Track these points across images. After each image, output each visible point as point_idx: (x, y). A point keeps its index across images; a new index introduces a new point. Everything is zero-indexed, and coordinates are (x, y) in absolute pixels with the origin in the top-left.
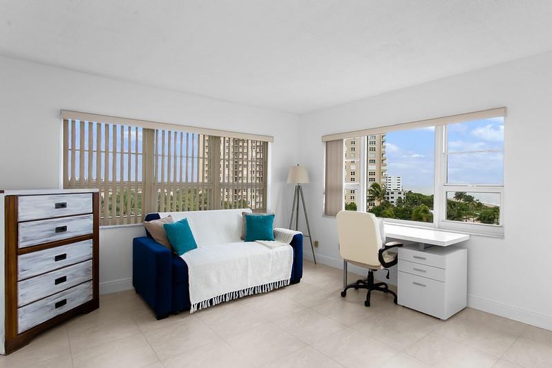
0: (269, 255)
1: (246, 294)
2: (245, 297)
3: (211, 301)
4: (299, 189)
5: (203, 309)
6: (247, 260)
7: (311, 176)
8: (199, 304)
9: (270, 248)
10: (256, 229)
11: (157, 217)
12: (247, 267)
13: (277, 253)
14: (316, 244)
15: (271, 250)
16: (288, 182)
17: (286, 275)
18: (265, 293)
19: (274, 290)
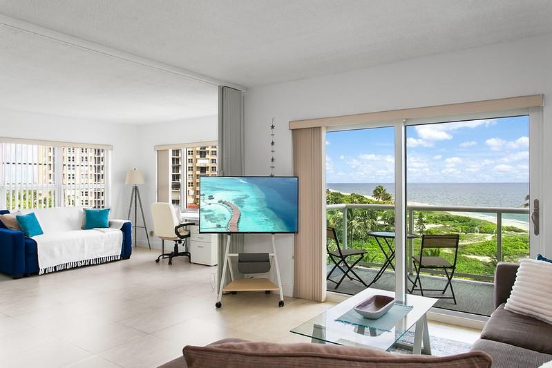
0: (102, 237)
1: (83, 264)
2: (82, 267)
3: (55, 267)
4: (136, 189)
5: (49, 273)
6: (84, 240)
7: (146, 178)
8: (45, 269)
9: (104, 232)
10: (93, 220)
11: (7, 212)
12: (84, 245)
13: (109, 236)
14: (152, 233)
15: (104, 234)
16: (126, 183)
17: (117, 251)
18: (99, 264)
19: (107, 262)
